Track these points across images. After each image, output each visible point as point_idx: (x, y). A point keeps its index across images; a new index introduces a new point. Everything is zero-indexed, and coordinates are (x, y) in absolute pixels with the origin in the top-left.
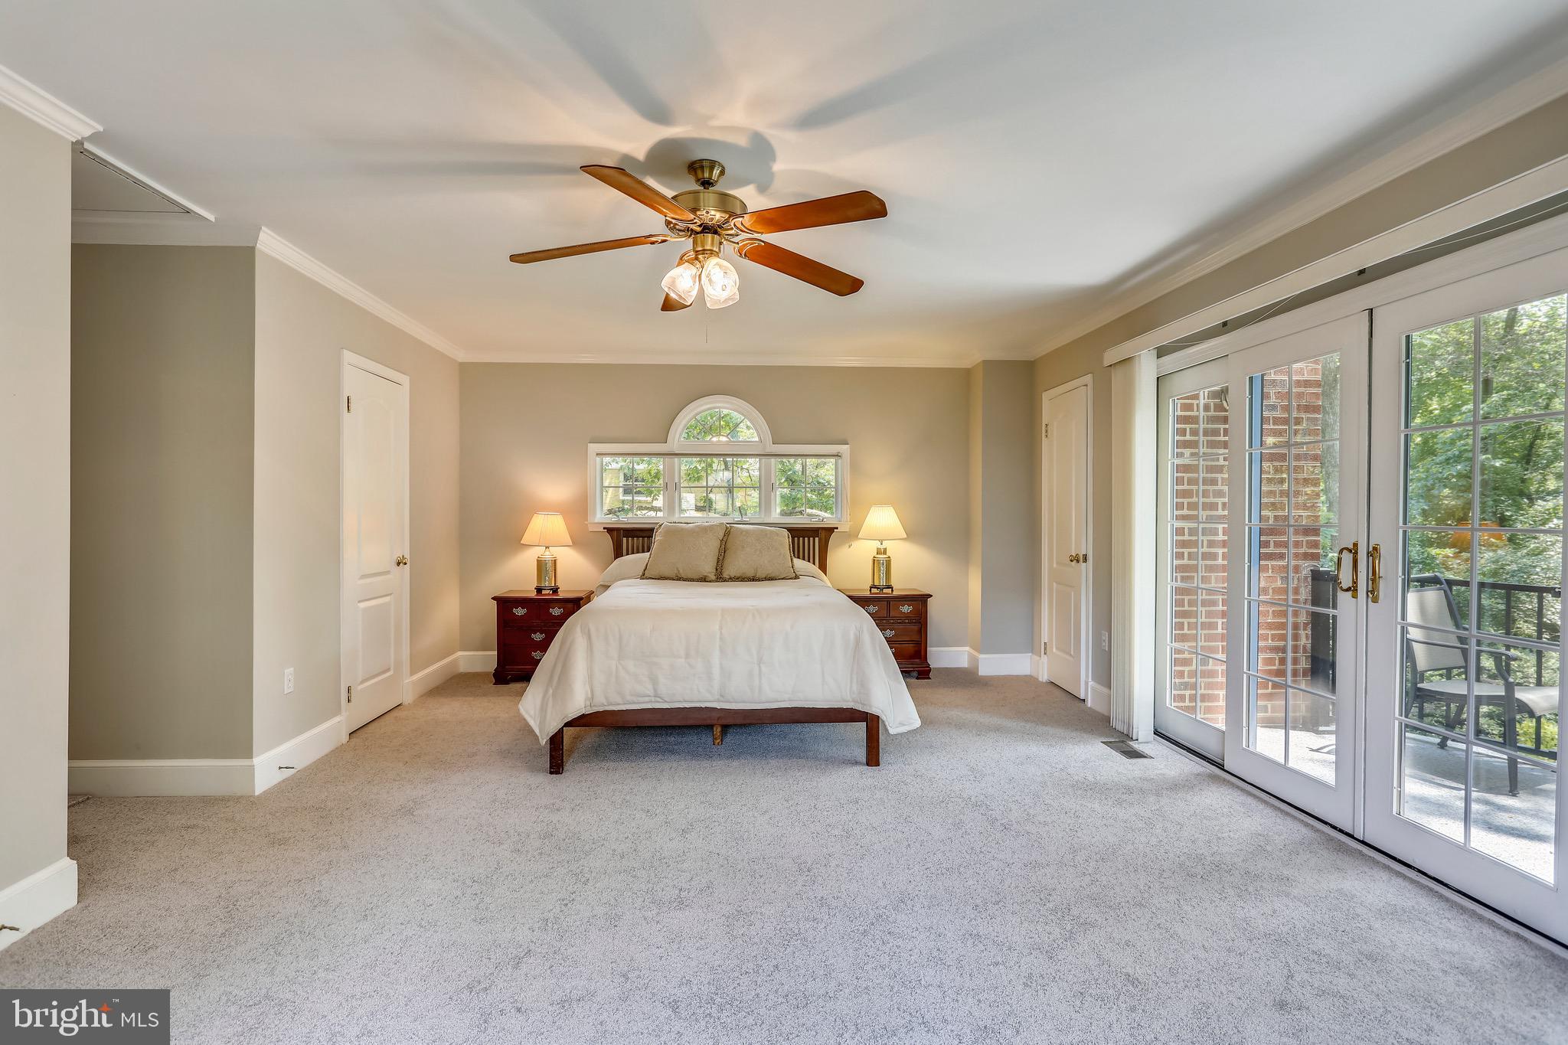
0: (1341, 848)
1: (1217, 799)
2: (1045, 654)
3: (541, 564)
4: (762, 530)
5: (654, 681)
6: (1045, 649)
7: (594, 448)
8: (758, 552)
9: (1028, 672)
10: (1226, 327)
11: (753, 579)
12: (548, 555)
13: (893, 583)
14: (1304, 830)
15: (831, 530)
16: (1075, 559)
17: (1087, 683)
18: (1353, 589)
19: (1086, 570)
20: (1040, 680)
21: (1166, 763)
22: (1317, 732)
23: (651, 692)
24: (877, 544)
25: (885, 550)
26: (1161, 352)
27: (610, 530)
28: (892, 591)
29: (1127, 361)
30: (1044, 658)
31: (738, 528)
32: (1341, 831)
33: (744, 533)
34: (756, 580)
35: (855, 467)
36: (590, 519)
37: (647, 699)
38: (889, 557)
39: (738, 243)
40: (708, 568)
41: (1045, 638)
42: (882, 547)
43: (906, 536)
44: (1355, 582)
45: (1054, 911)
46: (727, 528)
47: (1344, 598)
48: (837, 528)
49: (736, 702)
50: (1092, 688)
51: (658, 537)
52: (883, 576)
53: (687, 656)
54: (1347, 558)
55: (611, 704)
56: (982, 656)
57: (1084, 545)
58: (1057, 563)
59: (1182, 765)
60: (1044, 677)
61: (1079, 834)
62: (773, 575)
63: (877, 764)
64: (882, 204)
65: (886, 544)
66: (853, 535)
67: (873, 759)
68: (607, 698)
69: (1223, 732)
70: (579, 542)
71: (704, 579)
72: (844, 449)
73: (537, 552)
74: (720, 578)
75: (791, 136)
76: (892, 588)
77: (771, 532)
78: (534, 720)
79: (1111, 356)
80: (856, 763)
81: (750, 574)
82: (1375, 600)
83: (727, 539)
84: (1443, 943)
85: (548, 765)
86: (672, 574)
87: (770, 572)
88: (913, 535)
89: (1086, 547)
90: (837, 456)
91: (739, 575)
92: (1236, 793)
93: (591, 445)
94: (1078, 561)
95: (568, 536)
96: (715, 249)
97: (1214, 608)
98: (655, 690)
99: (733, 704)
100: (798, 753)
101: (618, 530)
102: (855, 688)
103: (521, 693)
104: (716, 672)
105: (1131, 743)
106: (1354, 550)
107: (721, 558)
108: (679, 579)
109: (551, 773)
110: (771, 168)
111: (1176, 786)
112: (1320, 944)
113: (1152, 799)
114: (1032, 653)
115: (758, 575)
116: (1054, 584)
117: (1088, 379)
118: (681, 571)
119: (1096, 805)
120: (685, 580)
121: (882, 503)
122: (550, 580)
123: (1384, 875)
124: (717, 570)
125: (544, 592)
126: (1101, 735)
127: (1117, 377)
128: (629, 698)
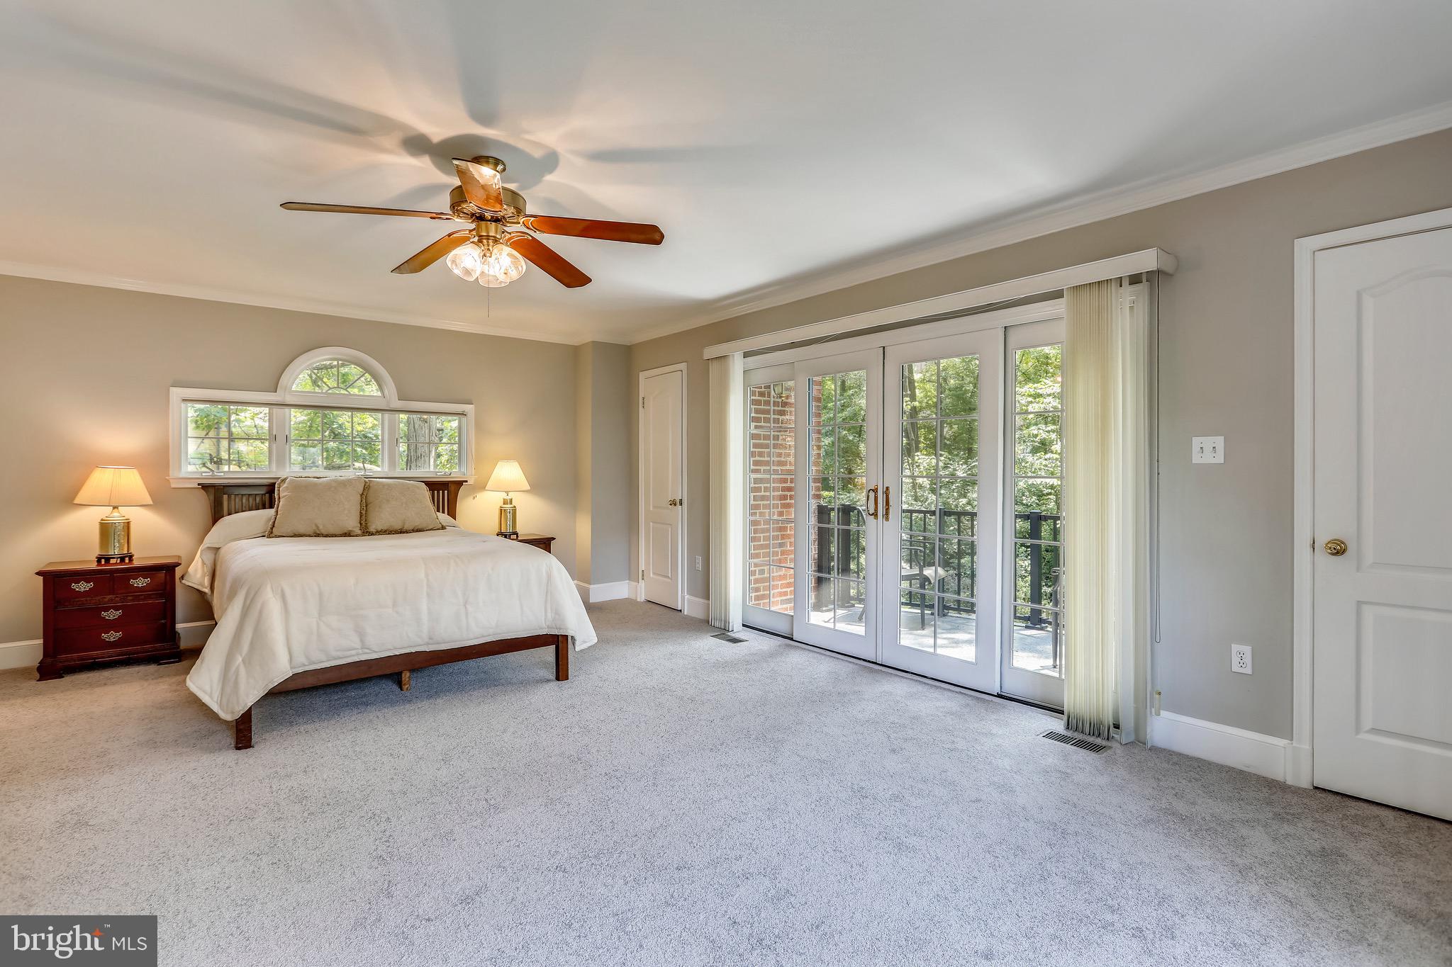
0: (871, 670)
1: (797, 658)
2: (643, 579)
3: (106, 529)
4: (403, 484)
5: (361, 634)
6: (643, 575)
7: (177, 393)
8: (404, 505)
9: (627, 597)
10: (793, 345)
11: (401, 532)
12: (116, 517)
13: (518, 530)
14: (851, 665)
15: (460, 484)
16: (673, 503)
17: (683, 598)
18: (875, 515)
19: (681, 513)
20: (639, 600)
21: (757, 643)
22: (822, 611)
23: (357, 644)
24: (503, 495)
25: (511, 500)
26: (746, 355)
27: (205, 487)
28: (517, 536)
29: (722, 358)
30: (642, 583)
31: (378, 482)
32: (869, 661)
33: (386, 487)
34: (404, 533)
35: (479, 426)
36: (173, 473)
37: (353, 652)
38: (515, 507)
39: (510, 233)
40: (352, 523)
41: (642, 567)
42: (508, 498)
43: (529, 488)
44: (876, 509)
45: (757, 739)
46: (366, 482)
47: (870, 521)
48: (467, 481)
49: (444, 643)
50: (688, 600)
51: (283, 493)
52: (510, 523)
53: (395, 604)
54: (872, 495)
55: (314, 663)
56: (592, 586)
57: (680, 490)
58: (654, 507)
59: (766, 643)
60: (641, 598)
61: (739, 694)
62: (420, 527)
63: (567, 678)
64: (662, 236)
65: (511, 495)
66: (482, 487)
67: (561, 673)
68: (307, 658)
69: (792, 616)
70: (162, 499)
71: (348, 534)
72: (468, 408)
73: (104, 512)
74: (366, 531)
75: (579, 162)
76: (517, 534)
77: (413, 485)
78: (211, 696)
79: (710, 352)
80: (548, 681)
81: (398, 526)
82: (887, 519)
83: (367, 494)
84: (938, 704)
85: (233, 742)
86: (310, 530)
87: (417, 524)
88: (537, 487)
89: (681, 492)
90: (463, 414)
91: (385, 529)
92: (807, 653)
93: (173, 390)
94: (675, 505)
95: (147, 494)
96: (498, 236)
97: (785, 533)
98: (362, 641)
99: (443, 645)
100: (489, 682)
101: (213, 486)
102: (549, 615)
103: (187, 671)
104: (425, 617)
105: (729, 634)
106: (875, 491)
107: (364, 512)
108: (318, 535)
109: (238, 748)
110: (543, 176)
111: (772, 655)
112: (892, 719)
113: (765, 665)
114: (629, 580)
115: (407, 527)
116: (651, 523)
117: (683, 366)
118: (321, 527)
119: (736, 675)
120: (327, 536)
121: (508, 458)
122: (121, 547)
123: (897, 679)
124: (361, 524)
125: (112, 561)
126: (708, 632)
127: (714, 369)
128: (334, 654)
